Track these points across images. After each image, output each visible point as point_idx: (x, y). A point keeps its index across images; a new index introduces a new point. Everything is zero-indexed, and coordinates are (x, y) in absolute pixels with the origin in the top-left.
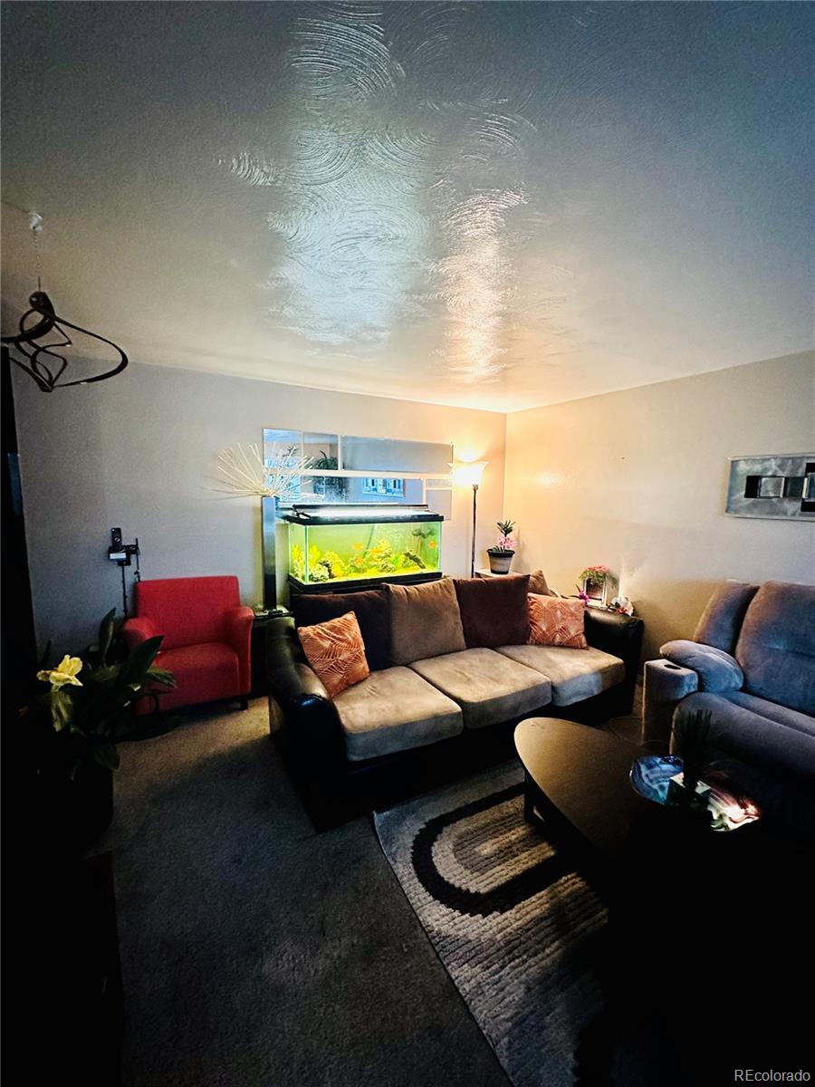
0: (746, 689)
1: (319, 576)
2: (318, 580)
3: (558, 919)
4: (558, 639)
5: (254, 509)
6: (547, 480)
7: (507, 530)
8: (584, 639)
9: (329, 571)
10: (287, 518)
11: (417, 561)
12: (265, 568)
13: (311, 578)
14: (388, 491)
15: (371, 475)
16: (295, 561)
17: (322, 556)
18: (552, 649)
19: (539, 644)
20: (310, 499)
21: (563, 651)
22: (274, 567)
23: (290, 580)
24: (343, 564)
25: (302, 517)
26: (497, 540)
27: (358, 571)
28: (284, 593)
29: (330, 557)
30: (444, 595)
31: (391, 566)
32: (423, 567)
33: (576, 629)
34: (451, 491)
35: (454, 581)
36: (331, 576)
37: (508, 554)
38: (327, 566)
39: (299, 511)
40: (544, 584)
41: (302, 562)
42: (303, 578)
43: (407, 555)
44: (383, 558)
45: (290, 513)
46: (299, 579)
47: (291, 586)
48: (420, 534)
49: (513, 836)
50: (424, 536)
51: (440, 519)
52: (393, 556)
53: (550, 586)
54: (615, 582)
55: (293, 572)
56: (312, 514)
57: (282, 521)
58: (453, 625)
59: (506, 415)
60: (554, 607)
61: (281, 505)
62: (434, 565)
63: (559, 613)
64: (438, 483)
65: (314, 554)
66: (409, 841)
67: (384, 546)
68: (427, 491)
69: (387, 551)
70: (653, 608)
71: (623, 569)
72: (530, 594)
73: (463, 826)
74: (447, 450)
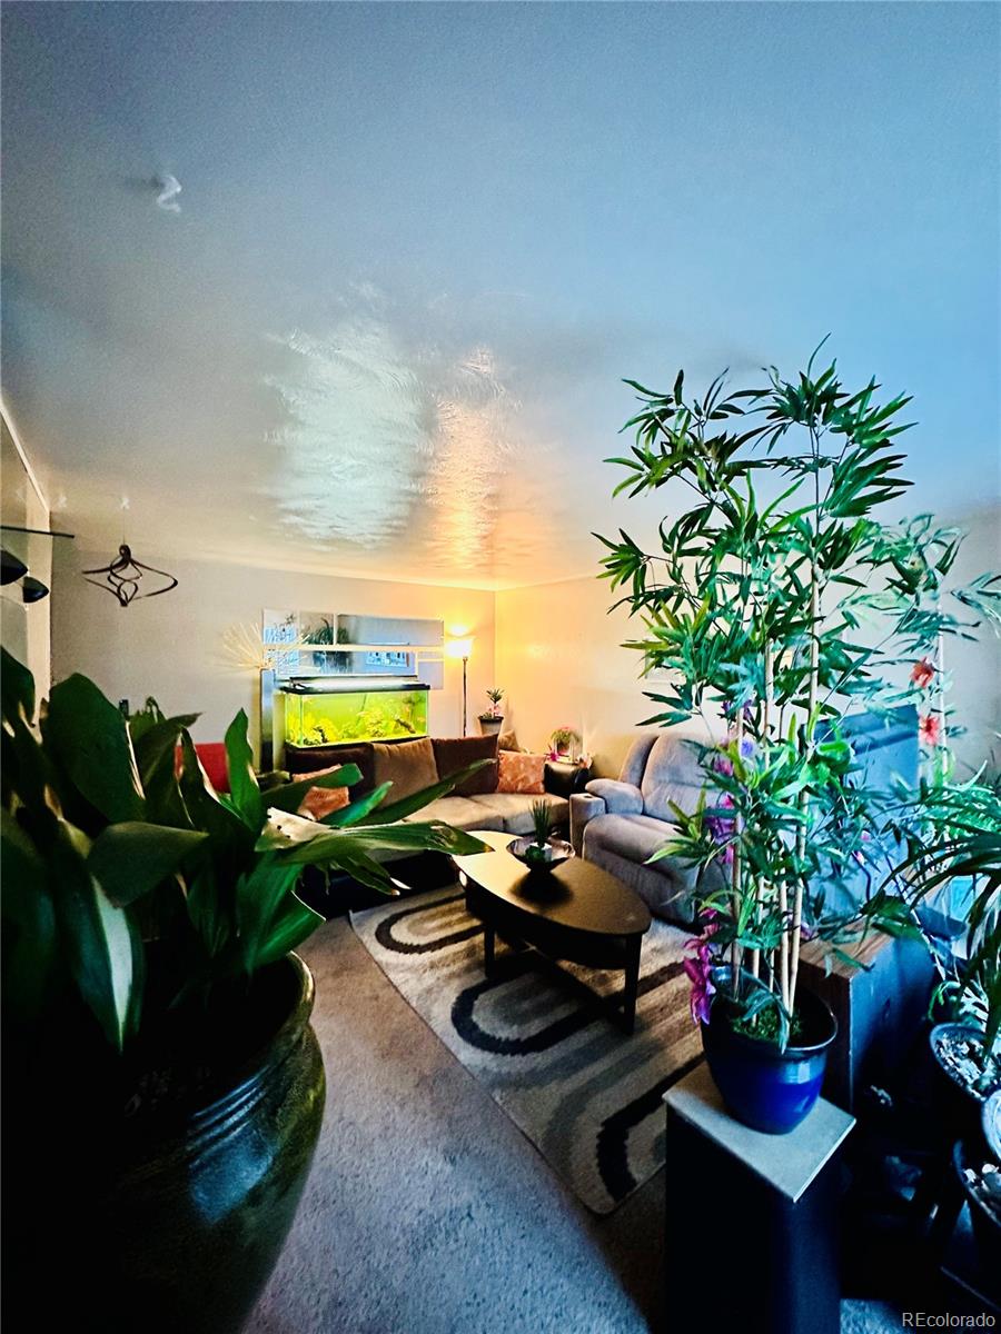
0: (644, 813)
1: (313, 740)
2: (312, 744)
3: (470, 952)
4: (520, 787)
5: (254, 682)
6: (535, 651)
7: (497, 698)
8: (542, 786)
9: (323, 736)
10: (284, 689)
11: (407, 727)
12: (262, 736)
13: (306, 742)
14: (392, 661)
15: (378, 649)
16: (291, 728)
17: (317, 721)
18: (516, 795)
19: (504, 792)
20: (307, 671)
21: (522, 796)
22: (271, 736)
23: (286, 746)
24: (336, 730)
25: (298, 687)
26: (487, 707)
27: (350, 736)
28: (280, 756)
29: (322, 724)
30: (422, 752)
31: (381, 731)
32: (413, 732)
33: (536, 778)
34: (442, 663)
35: (432, 740)
36: (325, 741)
37: (498, 720)
38: (321, 731)
39: (297, 682)
40: (515, 742)
41: (297, 728)
42: (298, 743)
43: (398, 721)
44: (375, 724)
45: (287, 685)
46: (294, 744)
47: (287, 752)
48: (410, 702)
49: (455, 917)
50: (414, 704)
51: (428, 688)
52: (384, 723)
53: (521, 743)
54: (578, 740)
55: (289, 738)
56: (307, 685)
57: (280, 692)
58: (430, 777)
59: (494, 592)
60: (518, 760)
61: (279, 677)
62: (424, 731)
63: (522, 766)
64: (430, 655)
65: (309, 721)
66: (376, 926)
67: (377, 712)
68: (419, 663)
69: (379, 719)
70: (607, 761)
71: (585, 730)
72: (501, 751)
73: (418, 915)
74: (439, 625)
